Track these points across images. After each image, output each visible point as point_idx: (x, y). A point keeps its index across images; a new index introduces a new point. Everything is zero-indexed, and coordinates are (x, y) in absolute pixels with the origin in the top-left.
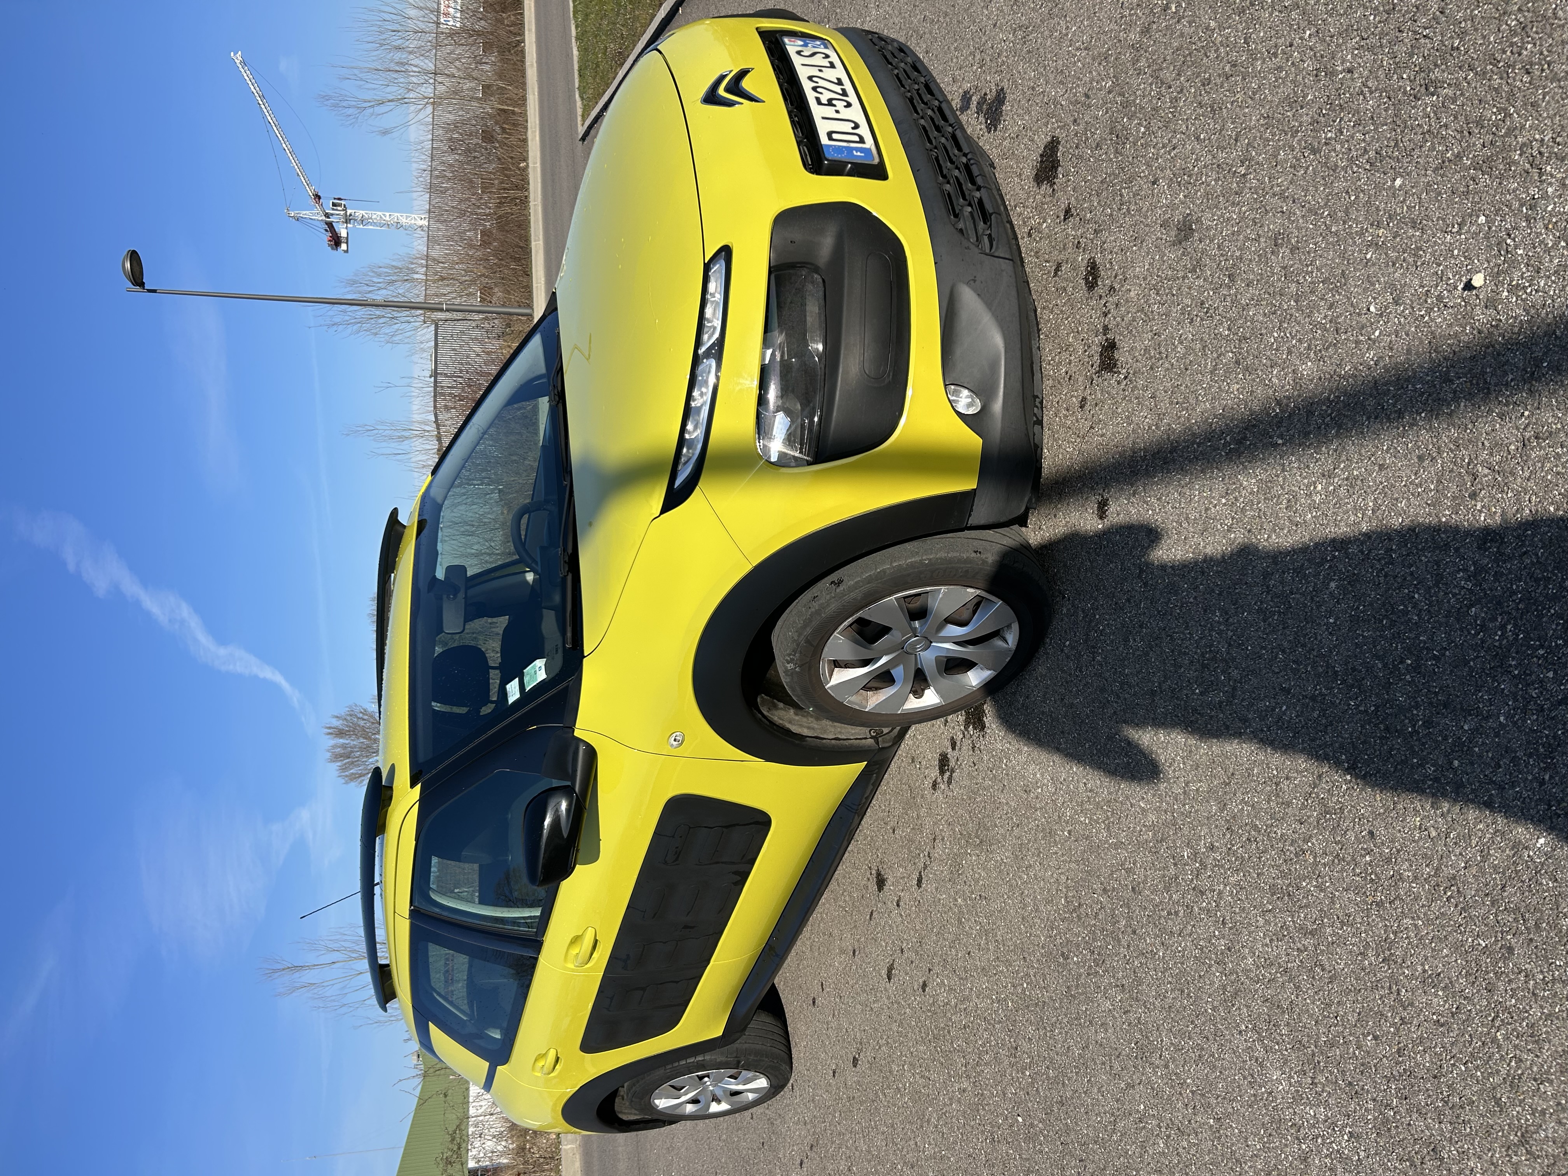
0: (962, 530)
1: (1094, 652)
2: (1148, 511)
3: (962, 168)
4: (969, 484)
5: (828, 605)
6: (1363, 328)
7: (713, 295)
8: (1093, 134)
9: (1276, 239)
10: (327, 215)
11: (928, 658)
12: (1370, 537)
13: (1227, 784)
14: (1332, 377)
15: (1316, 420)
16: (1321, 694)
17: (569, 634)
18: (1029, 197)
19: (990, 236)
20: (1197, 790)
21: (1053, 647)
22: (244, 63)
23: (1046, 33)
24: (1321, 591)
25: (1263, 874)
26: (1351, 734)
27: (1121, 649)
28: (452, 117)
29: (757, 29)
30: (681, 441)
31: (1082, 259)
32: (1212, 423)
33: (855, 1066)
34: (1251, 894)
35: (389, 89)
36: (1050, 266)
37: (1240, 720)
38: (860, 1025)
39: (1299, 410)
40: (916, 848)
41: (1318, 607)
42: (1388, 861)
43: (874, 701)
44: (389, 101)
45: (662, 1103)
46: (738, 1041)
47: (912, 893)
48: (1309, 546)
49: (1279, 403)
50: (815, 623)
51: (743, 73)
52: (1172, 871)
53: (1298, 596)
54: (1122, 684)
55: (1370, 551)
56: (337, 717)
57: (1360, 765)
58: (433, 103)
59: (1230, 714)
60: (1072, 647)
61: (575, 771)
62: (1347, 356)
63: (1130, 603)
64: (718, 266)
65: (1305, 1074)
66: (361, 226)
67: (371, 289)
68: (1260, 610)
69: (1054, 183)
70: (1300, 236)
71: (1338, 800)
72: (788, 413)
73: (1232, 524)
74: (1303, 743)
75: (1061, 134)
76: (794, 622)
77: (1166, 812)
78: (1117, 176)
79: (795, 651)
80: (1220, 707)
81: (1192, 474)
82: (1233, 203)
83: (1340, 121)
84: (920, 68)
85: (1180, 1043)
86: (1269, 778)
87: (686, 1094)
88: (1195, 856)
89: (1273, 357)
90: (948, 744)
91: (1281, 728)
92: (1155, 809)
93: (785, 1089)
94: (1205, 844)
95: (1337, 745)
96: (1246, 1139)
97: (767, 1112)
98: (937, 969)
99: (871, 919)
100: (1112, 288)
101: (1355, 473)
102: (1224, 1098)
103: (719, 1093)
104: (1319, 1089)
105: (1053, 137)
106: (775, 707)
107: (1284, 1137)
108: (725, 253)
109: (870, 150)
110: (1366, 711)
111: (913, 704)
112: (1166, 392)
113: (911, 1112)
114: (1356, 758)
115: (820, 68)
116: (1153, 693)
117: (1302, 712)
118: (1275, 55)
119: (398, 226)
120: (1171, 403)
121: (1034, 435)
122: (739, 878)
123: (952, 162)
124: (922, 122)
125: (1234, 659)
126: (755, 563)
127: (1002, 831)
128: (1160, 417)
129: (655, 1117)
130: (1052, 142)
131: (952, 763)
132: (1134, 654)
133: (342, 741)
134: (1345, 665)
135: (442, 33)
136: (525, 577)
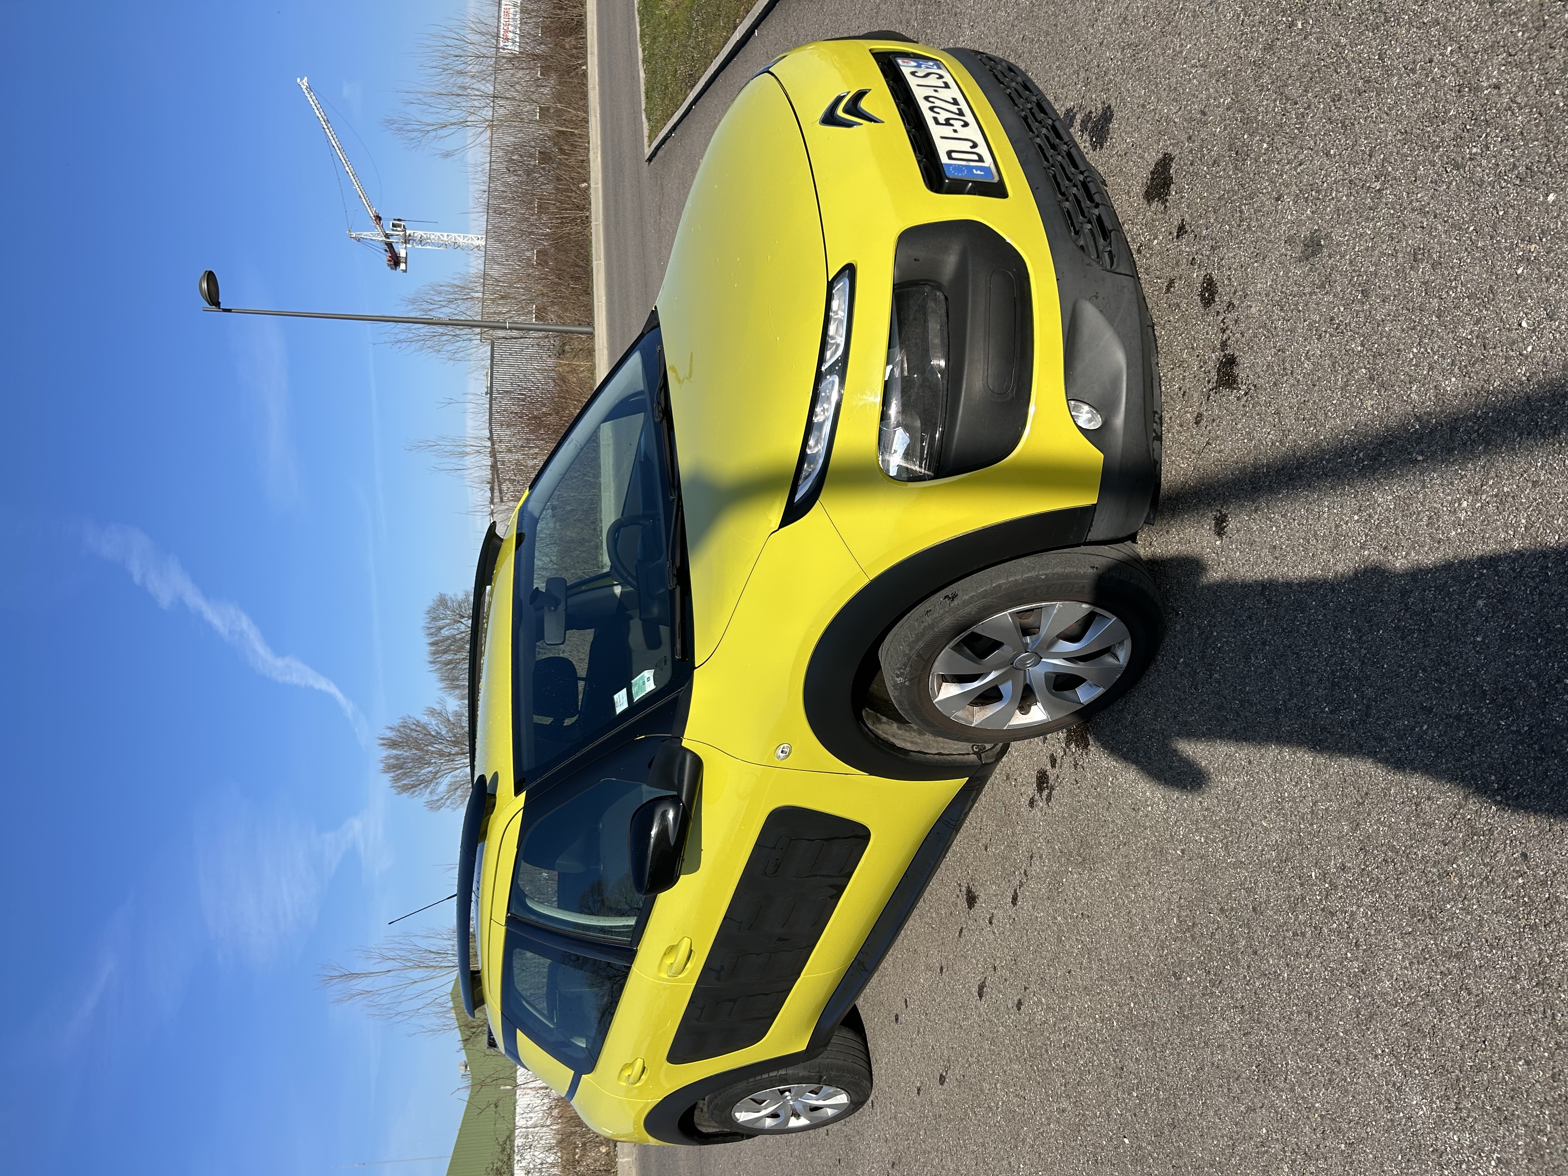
0: (1078, 545)
1: (1212, 670)
2: (1271, 527)
3: (1080, 186)
4: (1089, 499)
5: (942, 619)
6: (1514, 343)
7: (836, 313)
8: (1211, 150)
9: (1415, 254)
10: (387, 236)
11: (1037, 673)
12: (1522, 555)
13: (1360, 804)
14: (1479, 393)
15: (1461, 437)
16: (1467, 714)
17: (678, 646)
18: (1138, 214)
19: (1110, 252)
20: (1327, 809)
21: (1165, 664)
22: (310, 88)
23: (1158, 51)
24: (1467, 609)
25: (1402, 896)
26: (1502, 754)
27: (1241, 666)
28: (512, 139)
29: (870, 50)
30: (803, 456)
31: (1197, 275)
32: (1342, 440)
33: (942, 1084)
34: (1388, 916)
35: (452, 113)
36: (1163, 283)
37: (1376, 739)
38: (947, 1043)
39: (1442, 425)
40: (1011, 866)
41: (1464, 625)
42: (1544, 883)
43: (980, 716)
44: (452, 124)
45: (742, 1117)
46: (820, 1056)
47: (1006, 911)
48: (1453, 563)
49: (1418, 419)
50: (928, 637)
51: (861, 94)
52: (1299, 891)
53: (1441, 614)
54: (1242, 702)
55: (1522, 569)
56: (391, 728)
57: (1511, 786)
58: (492, 126)
59: (1364, 733)
60: (1187, 665)
61: (681, 781)
62: (1496, 372)
63: (1251, 620)
64: (842, 284)
65: (1448, 1099)
66: (420, 246)
67: (431, 307)
68: (1397, 628)
69: (1167, 200)
70: (1443, 251)
71: (1486, 821)
72: (907, 428)
73: (1365, 541)
74: (1446, 763)
75: (1175, 152)
76: (906, 636)
77: (1291, 832)
78: (1235, 193)
79: (905, 665)
80: (1353, 725)
81: (1320, 491)
82: (1367, 219)
83: (1486, 136)
84: (1031, 87)
85: (1308, 1066)
86: (1408, 797)
87: (766, 1108)
88: (1324, 877)
89: (1412, 373)
90: (1048, 761)
91: (1422, 747)
92: (1279, 829)
93: (865, 1106)
94: (1336, 864)
95: (1485, 765)
96: (1382, 1164)
97: (844, 1128)
98: (1033, 987)
99: (960, 936)
100: (1231, 304)
101: (1506, 489)
102: (1358, 1123)
103: (799, 1107)
104: (1464, 1114)
105: (1165, 154)
106: (879, 721)
107: (1423, 1162)
108: (849, 271)
109: (989, 168)
110: (1518, 731)
111: (1019, 720)
112: (1291, 408)
113: (1004, 1131)
114: (1507, 779)
115: (936, 88)
116: (1277, 711)
117: (1446, 732)
118: (1413, 71)
119: (456, 246)
120: (1297, 419)
121: (1153, 450)
122: (835, 892)
123: (1069, 180)
124: (1038, 140)
125: (1368, 678)
126: (873, 576)
127: (1106, 849)
128: (1285, 433)
129: (734, 1130)
130: (1164, 158)
131: (1052, 778)
132: (1256, 672)
133: (395, 752)
134: (1495, 684)
135: (504, 58)
136: (613, 590)
